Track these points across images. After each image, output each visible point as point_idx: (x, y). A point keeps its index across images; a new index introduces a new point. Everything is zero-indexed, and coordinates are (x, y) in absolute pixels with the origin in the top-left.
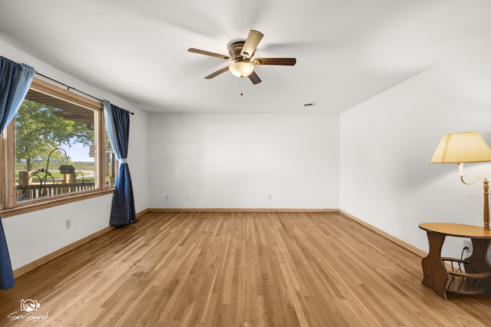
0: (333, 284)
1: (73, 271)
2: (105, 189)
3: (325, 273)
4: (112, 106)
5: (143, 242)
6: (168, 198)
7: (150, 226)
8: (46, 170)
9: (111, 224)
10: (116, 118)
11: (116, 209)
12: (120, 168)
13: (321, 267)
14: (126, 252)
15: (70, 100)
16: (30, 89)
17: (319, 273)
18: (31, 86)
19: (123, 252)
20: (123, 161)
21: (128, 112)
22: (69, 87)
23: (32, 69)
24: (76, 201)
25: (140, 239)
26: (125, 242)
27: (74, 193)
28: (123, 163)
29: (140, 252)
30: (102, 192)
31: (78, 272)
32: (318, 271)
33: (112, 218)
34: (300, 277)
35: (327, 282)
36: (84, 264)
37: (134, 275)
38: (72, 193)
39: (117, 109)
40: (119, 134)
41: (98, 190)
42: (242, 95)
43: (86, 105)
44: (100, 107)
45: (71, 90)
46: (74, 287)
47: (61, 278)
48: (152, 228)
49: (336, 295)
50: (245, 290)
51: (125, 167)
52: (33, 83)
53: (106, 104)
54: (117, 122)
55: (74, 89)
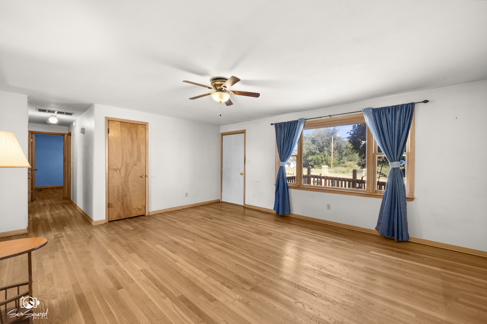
0: (149, 278)
2: (373, 192)
3: (158, 287)
4: (374, 110)
13: (164, 292)
17: (164, 284)
27: (334, 187)
32: (166, 286)
34: (180, 272)
35: (155, 277)
38: (332, 187)
39: (383, 110)
49: (147, 271)
53: (365, 112)
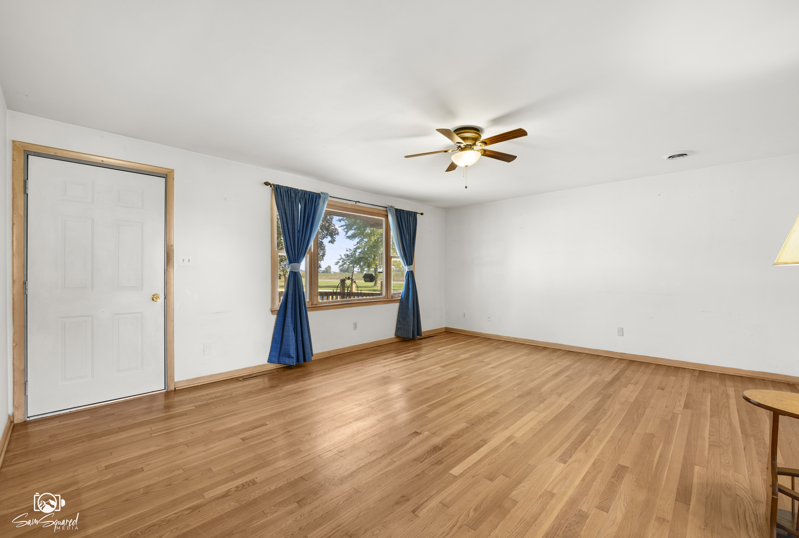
1: (348, 363)
2: (391, 297)
3: (586, 438)
4: (396, 210)
5: (413, 357)
6: (466, 316)
7: (431, 345)
8: (352, 278)
9: (397, 336)
10: (400, 223)
11: (401, 320)
12: (406, 276)
13: (590, 431)
14: (392, 360)
15: (357, 213)
16: (326, 210)
18: (327, 208)
19: (390, 360)
20: (408, 269)
21: (414, 215)
22: (356, 202)
23: (327, 194)
24: (362, 306)
25: (412, 354)
26: (398, 353)
28: (408, 270)
29: (402, 363)
30: (389, 300)
31: (349, 365)
33: (398, 329)
36: (357, 361)
37: (382, 377)
39: (402, 212)
40: (404, 239)
41: (385, 297)
42: (466, 188)
43: (372, 214)
44: (385, 213)
45: (358, 204)
46: (340, 373)
47: (338, 366)
48: (432, 347)
49: (560, 457)
50: (458, 415)
51: (411, 275)
52: (328, 204)
53: (390, 210)
54: (401, 226)
55: (359, 202)
